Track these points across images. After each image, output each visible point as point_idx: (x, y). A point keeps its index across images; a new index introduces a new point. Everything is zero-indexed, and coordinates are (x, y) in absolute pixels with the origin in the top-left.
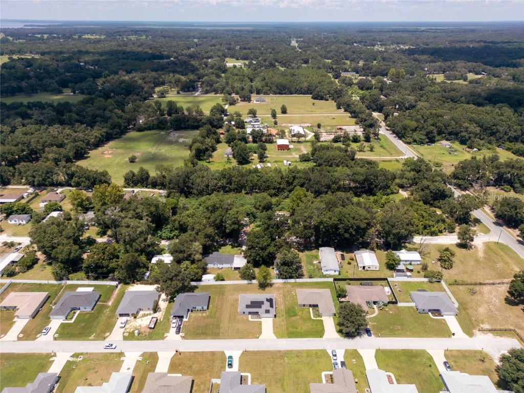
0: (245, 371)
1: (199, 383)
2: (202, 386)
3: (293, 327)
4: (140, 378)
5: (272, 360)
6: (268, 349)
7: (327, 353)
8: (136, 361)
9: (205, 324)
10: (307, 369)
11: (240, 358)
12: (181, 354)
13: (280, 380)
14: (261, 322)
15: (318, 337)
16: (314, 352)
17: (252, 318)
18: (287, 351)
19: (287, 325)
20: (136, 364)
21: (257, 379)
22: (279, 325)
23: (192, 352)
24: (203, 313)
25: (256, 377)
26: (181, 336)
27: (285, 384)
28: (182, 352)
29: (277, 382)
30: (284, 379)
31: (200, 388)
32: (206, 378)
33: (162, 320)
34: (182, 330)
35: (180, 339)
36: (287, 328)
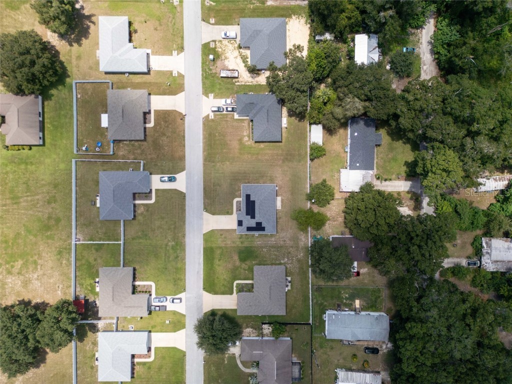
0: (157, 196)
1: (143, 148)
2: (139, 151)
3: (222, 254)
4: (148, 81)
5: (173, 227)
6: (187, 223)
7: (181, 292)
8: (171, 70)
9: (229, 142)
10: (159, 266)
11: (176, 190)
12: (181, 121)
13: (146, 235)
14: (232, 214)
15: (204, 284)
16: (182, 277)
17: (237, 202)
18: (185, 245)
19: (226, 248)
20: (167, 71)
21: (147, 211)
22: (225, 238)
23: (184, 133)
24: (249, 137)
25: (150, 209)
26: (208, 115)
27: (141, 241)
28: (184, 121)
29: (143, 231)
30: (146, 239)
31: (136, 150)
32: (150, 154)
33: (236, 84)
34: (218, 115)
35: (204, 114)
36: (220, 248)
